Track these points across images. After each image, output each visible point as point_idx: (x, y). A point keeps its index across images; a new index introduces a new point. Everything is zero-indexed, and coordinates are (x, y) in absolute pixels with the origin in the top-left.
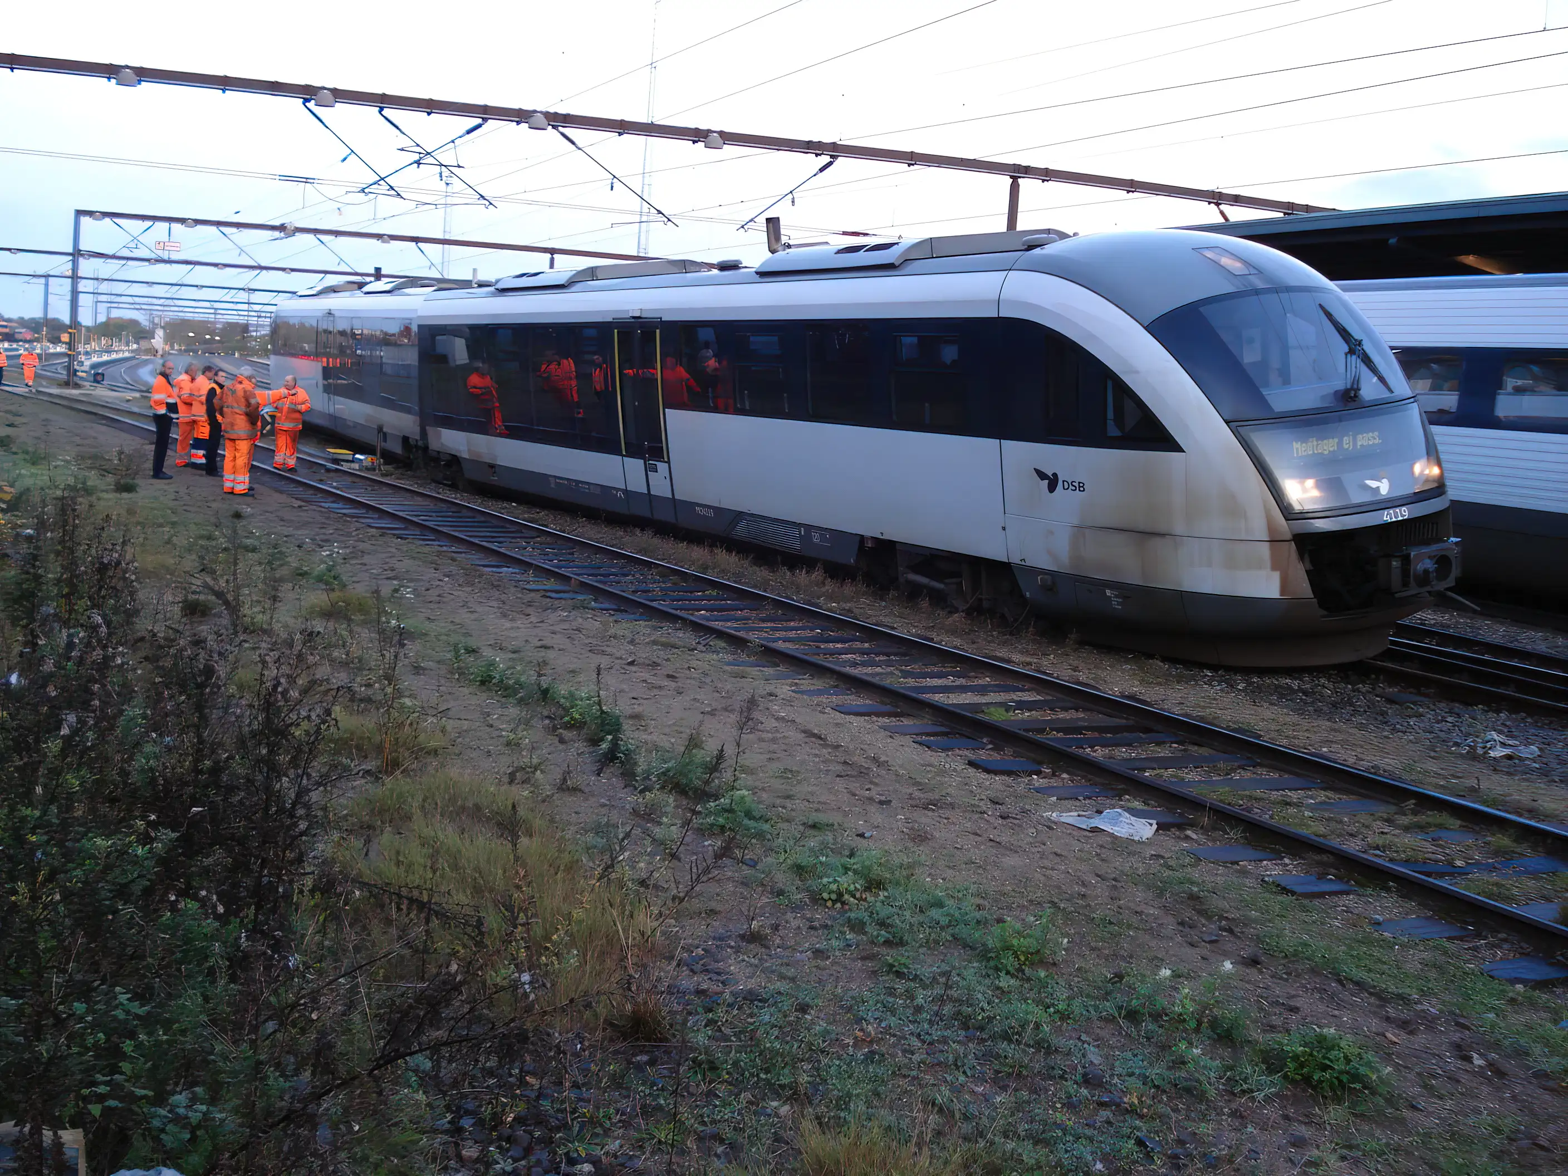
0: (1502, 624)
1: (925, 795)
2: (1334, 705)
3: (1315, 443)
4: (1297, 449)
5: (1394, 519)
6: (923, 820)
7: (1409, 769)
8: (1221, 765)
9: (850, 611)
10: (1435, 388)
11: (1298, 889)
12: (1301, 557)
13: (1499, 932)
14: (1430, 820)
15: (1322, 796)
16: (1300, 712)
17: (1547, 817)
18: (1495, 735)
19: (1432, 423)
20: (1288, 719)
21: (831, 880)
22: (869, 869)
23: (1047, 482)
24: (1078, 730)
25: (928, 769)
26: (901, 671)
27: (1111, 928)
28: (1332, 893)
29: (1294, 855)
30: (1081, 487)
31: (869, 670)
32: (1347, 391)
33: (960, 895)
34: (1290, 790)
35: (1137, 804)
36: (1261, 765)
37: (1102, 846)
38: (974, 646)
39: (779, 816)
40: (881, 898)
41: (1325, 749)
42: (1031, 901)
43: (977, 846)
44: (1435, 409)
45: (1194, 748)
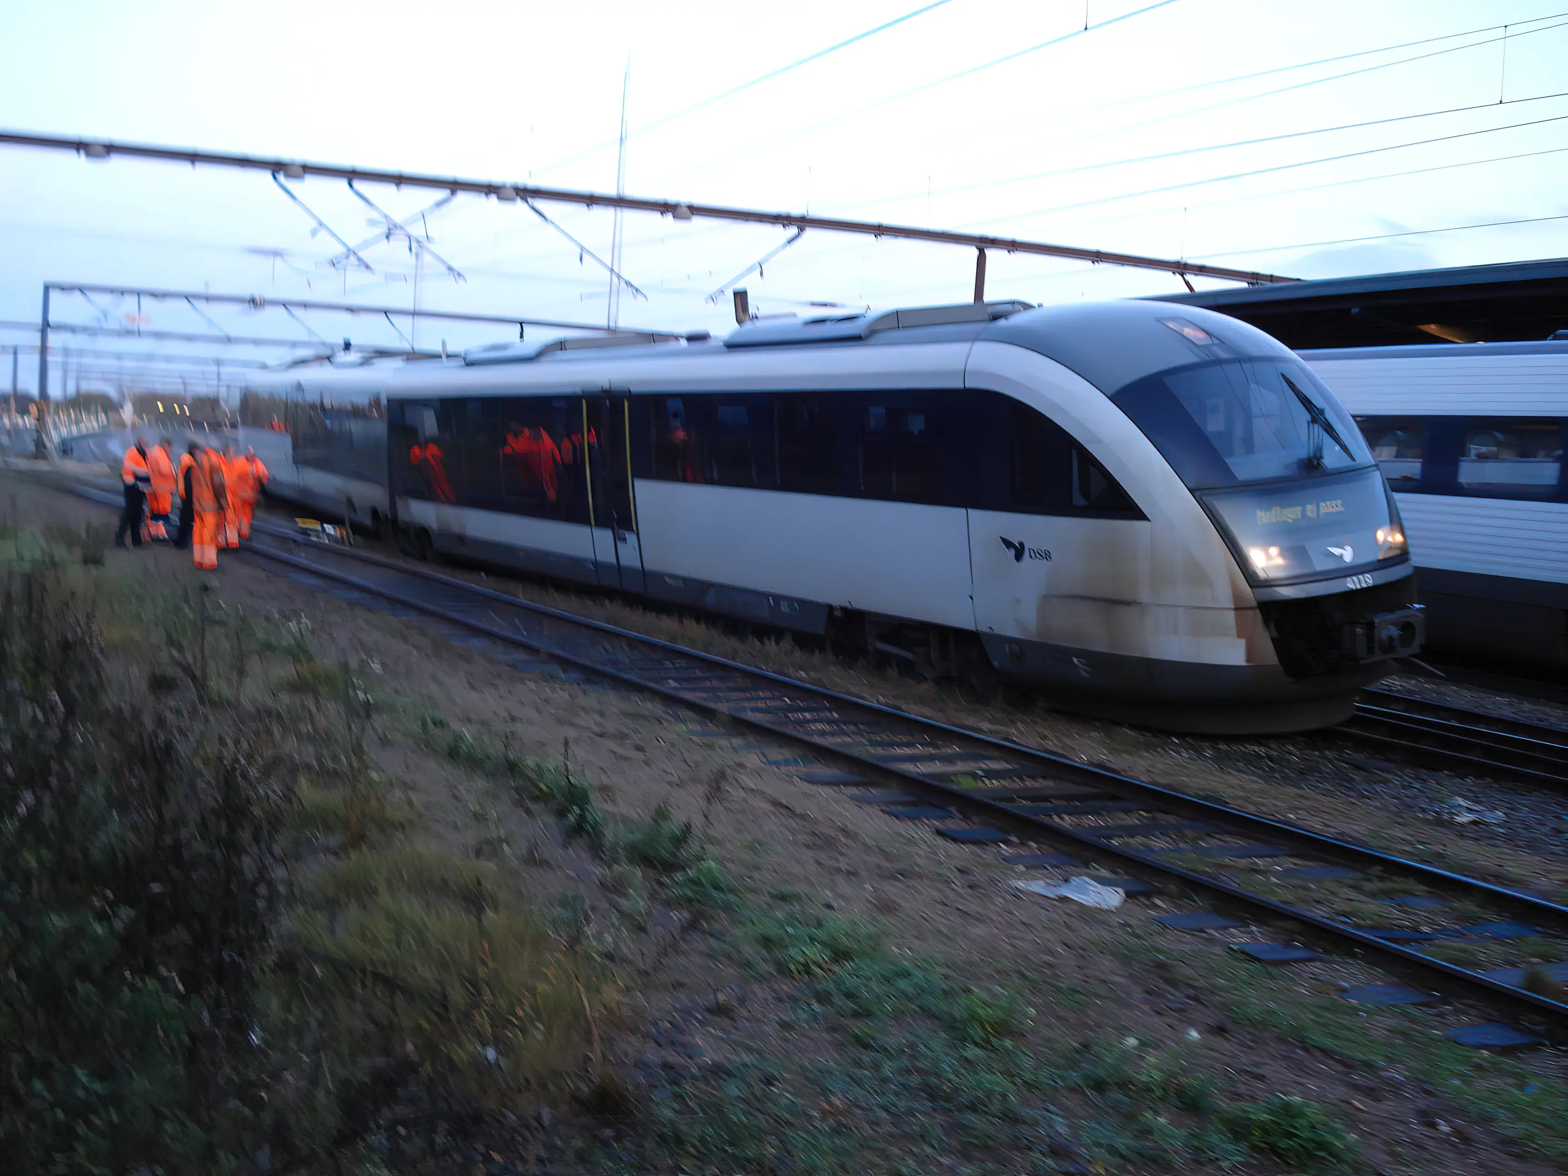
0: (1468, 689)
1: (893, 865)
2: (1301, 772)
3: (1279, 511)
4: (1261, 517)
5: (1359, 587)
6: (891, 889)
7: (1375, 834)
8: (1189, 833)
9: (819, 680)
10: (1399, 455)
11: (1262, 957)
12: (1267, 624)
13: (1465, 998)
14: (1396, 886)
15: (1289, 863)
16: (1267, 778)
17: (1512, 882)
18: (1460, 801)
19: (1395, 490)
20: (1255, 786)
21: (798, 951)
22: (836, 939)
23: (1013, 550)
24: (1046, 799)
25: (897, 838)
26: (870, 740)
27: (1077, 997)
28: (1296, 961)
29: (1260, 922)
30: (1047, 556)
31: (839, 740)
32: (1309, 460)
33: (927, 965)
34: (1257, 856)
35: (1105, 873)
36: (1228, 832)
37: (1070, 916)
38: (943, 715)
39: (746, 887)
40: (848, 968)
41: (1291, 816)
42: (998, 971)
43: (944, 916)
44: (1397, 475)
45: (1159, 816)
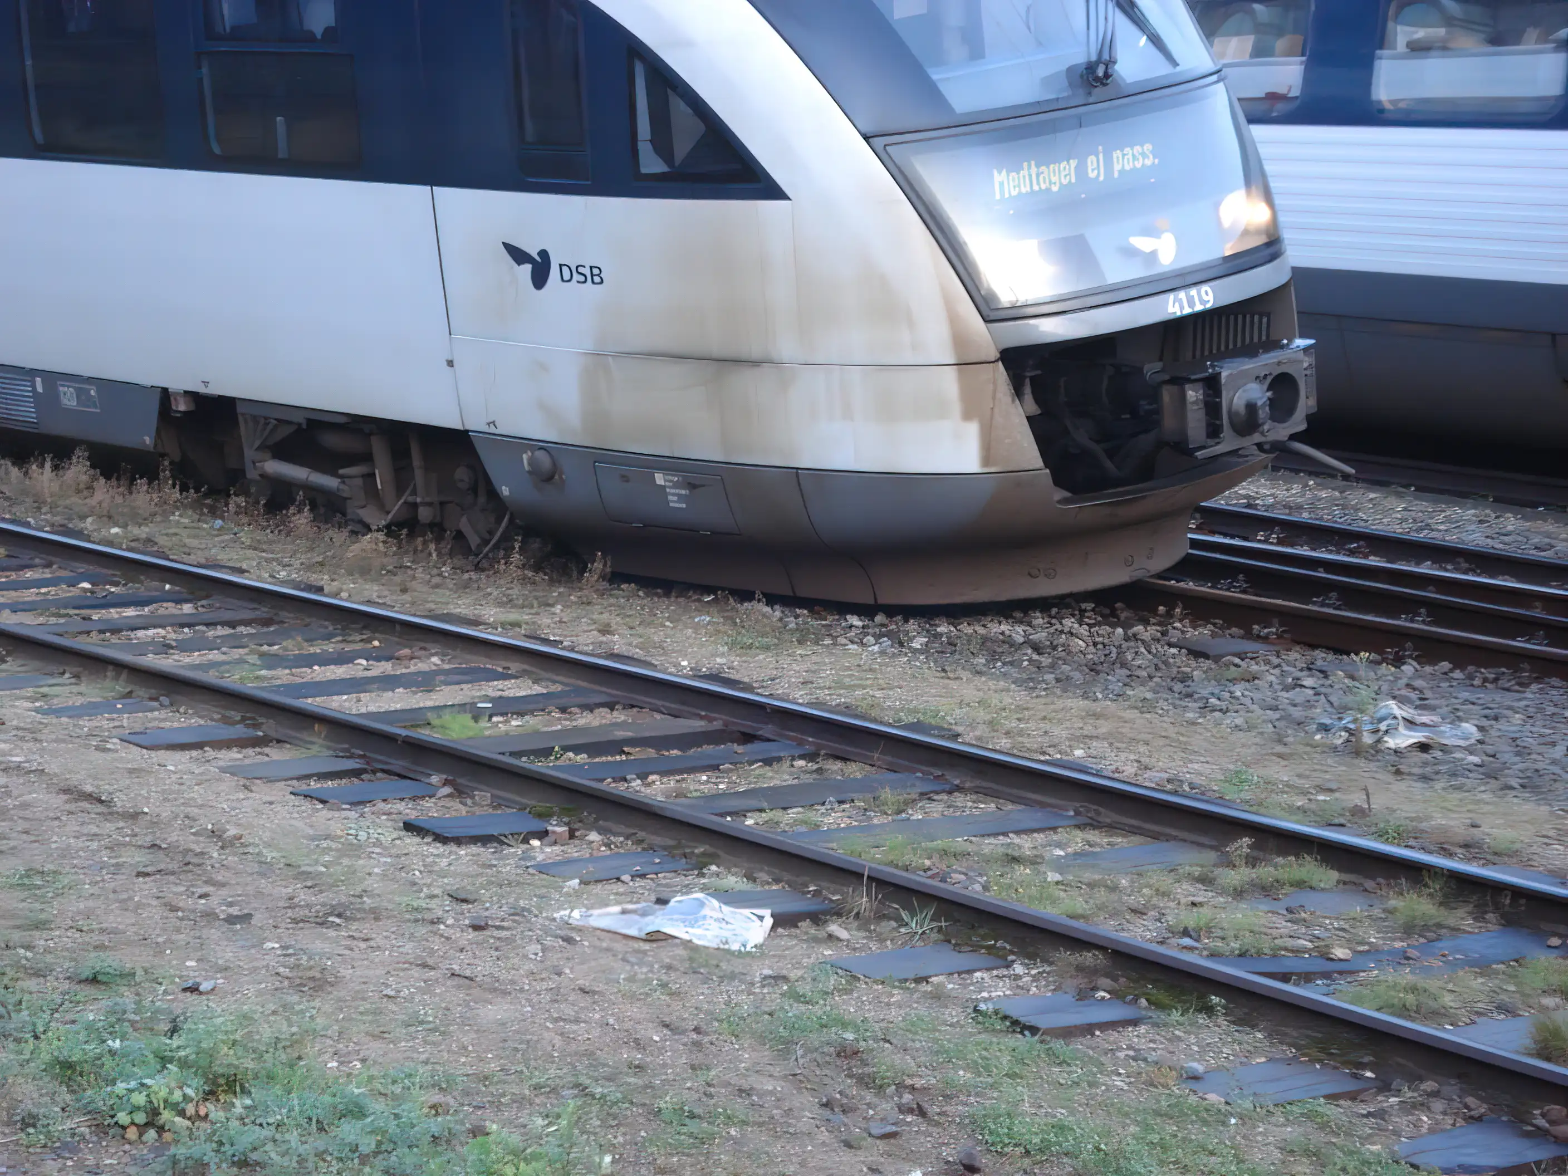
0: (1399, 495)
1: (322, 898)
2: (1094, 669)
3: (1034, 170)
4: (1002, 184)
5: (1187, 311)
6: (319, 946)
7: (1237, 779)
8: (887, 794)
9: (149, 541)
10: (1260, 52)
11: (1042, 1022)
12: (1018, 392)
13: (1421, 1079)
14: (1283, 874)
15: (1078, 840)
16: (1029, 683)
17: (1497, 856)
18: (1393, 707)
19: (1252, 120)
20: (1007, 700)
21: (133, 1084)
22: (211, 1054)
23: (528, 268)
24: (616, 747)
25: (324, 844)
26: (262, 655)
27: (693, 1126)
28: (1104, 1026)
29: (1031, 957)
30: (595, 276)
31: (196, 657)
32: (1091, 67)
33: (398, 1089)
34: (1017, 832)
35: (733, 881)
36: (959, 788)
37: (669, 968)
38: (406, 597)
39: (18, 966)
40: (238, 1110)
41: (1079, 753)
42: (537, 1087)
43: (428, 988)
44: (1258, 92)
45: (835, 766)
